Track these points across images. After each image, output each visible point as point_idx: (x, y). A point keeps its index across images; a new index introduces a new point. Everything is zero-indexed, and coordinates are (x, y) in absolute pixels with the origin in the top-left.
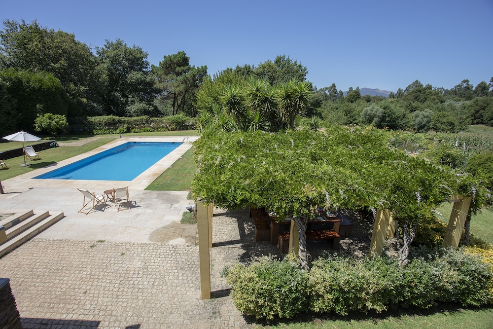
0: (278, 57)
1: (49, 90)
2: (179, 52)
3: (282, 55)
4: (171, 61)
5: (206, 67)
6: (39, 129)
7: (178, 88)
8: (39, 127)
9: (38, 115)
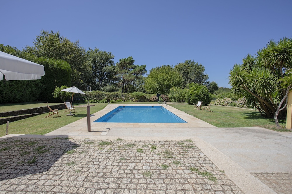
0: (186, 61)
1: (65, 70)
2: (129, 57)
3: (189, 60)
4: (125, 61)
5: (145, 65)
6: (56, 96)
7: (131, 77)
8: (57, 94)
9: (56, 87)
